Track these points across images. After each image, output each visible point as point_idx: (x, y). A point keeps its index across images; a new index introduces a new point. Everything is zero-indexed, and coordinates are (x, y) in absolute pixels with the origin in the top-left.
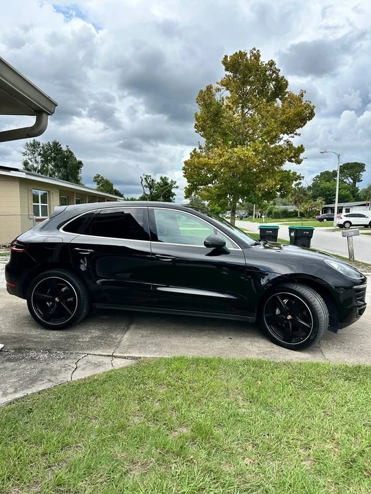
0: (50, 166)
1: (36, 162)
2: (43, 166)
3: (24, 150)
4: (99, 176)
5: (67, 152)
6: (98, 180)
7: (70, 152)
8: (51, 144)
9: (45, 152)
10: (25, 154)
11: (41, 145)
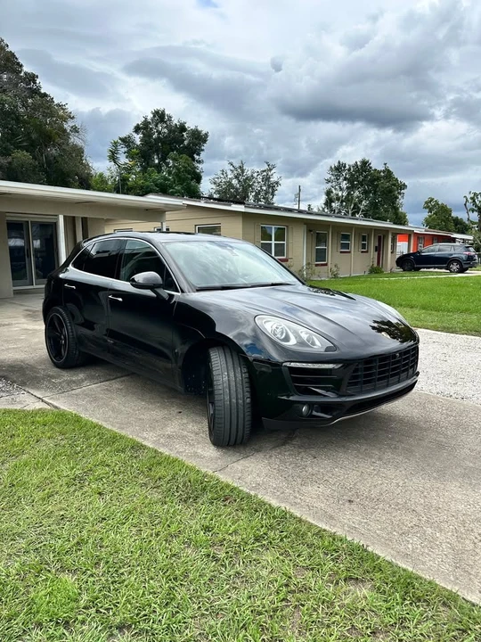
0: (357, 193)
1: (341, 189)
2: (349, 194)
3: (328, 176)
4: (432, 200)
5: (384, 172)
6: (431, 205)
7: (389, 171)
8: (359, 163)
9: (352, 175)
10: (328, 181)
11: (347, 167)
